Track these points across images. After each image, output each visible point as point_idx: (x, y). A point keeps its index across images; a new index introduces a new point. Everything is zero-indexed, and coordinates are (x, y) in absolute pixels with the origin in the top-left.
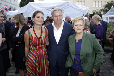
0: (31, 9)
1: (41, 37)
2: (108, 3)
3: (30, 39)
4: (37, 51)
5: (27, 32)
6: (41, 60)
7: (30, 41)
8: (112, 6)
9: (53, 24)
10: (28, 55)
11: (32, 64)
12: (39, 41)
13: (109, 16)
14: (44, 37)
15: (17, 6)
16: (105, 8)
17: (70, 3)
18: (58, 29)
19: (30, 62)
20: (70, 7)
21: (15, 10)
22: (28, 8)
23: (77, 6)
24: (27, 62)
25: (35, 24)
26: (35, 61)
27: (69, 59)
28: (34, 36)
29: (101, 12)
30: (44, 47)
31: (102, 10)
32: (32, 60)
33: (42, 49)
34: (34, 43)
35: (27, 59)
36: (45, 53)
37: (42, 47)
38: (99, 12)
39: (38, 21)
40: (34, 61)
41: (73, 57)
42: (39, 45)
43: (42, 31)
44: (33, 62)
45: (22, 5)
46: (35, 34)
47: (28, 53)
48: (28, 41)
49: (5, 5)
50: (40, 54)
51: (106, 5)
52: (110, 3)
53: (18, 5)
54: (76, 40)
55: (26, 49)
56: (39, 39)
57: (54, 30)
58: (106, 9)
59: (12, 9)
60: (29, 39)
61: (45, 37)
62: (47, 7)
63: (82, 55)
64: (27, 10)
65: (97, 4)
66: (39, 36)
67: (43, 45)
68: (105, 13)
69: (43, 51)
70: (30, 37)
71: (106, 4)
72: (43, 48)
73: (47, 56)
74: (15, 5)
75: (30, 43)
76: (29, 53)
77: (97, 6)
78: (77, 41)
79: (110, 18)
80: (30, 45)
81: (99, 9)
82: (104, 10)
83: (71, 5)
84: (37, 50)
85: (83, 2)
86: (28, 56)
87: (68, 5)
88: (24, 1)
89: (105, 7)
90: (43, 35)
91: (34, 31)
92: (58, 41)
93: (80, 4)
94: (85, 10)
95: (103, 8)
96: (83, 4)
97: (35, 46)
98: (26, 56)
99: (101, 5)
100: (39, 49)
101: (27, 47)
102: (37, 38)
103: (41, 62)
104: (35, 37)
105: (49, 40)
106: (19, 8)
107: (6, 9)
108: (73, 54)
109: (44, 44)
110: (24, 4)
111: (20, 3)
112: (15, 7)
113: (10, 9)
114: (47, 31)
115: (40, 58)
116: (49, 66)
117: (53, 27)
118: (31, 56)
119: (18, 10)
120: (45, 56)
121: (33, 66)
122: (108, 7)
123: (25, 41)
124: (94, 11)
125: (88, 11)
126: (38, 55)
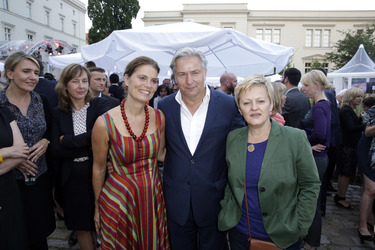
0: (119, 48)
1: (143, 137)
2: (348, 35)
3: (111, 142)
4: (133, 177)
5: (101, 121)
6: (143, 206)
7: (110, 147)
8: (362, 46)
9: (178, 97)
10: (104, 190)
11: (117, 218)
12: (139, 147)
13: (351, 75)
14: (152, 135)
15: (80, 39)
16: (339, 51)
17: (234, 34)
18: (193, 113)
19: (112, 214)
20: (234, 45)
21: (73, 51)
22: (111, 45)
23: (255, 45)
25: (129, 96)
26: (128, 208)
28: (124, 133)
29: (327, 62)
30: (153, 165)
31: (331, 57)
32: (117, 206)
33: (148, 173)
34: (123, 155)
35: (101, 202)
36: (156, 185)
37: (147, 166)
38: (322, 62)
39: (139, 89)
40: (124, 210)
43: (147, 118)
44: (121, 211)
45: (94, 38)
46: (128, 126)
47: (104, 185)
48: (104, 147)
49: (47, 37)
50: (142, 188)
51: (344, 42)
52: (353, 35)
53: (84, 37)
54: (249, 144)
55: (98, 172)
56: (138, 141)
57: (182, 115)
58: (343, 52)
59: (65, 49)
60: (109, 142)
61: (156, 135)
62: (168, 45)
63: (263, 190)
65: (316, 37)
67: (150, 161)
68: (340, 66)
69: (151, 178)
70: (111, 137)
71: (343, 38)
72: (150, 169)
73: (160, 192)
74: (74, 36)
75: (108, 154)
76: (107, 183)
77: (317, 43)
78: (251, 149)
79: (353, 79)
80: (109, 160)
81: (323, 53)
82: (337, 57)
83: (239, 39)
84: (131, 173)
85: (275, 32)
86: (102, 193)
87: (231, 41)
88: (103, 27)
89: (341, 48)
91: (125, 118)
93: (266, 37)
94: (281, 57)
95: (335, 51)
96: (276, 39)
97: (127, 162)
99: (329, 43)
100: (139, 171)
101: (101, 164)
102: (134, 138)
104: (128, 135)
105: (167, 145)
106: (88, 45)
107: (49, 50)
108: (240, 186)
109: (153, 158)
110: (102, 35)
111: (90, 31)
112: (76, 42)
113: (60, 50)
114: (162, 117)
117: (179, 106)
119: (82, 50)
120: (157, 191)
121: (120, 225)
122: (348, 49)
123: (94, 147)
124: (308, 58)
125: (291, 57)
126: (136, 191)
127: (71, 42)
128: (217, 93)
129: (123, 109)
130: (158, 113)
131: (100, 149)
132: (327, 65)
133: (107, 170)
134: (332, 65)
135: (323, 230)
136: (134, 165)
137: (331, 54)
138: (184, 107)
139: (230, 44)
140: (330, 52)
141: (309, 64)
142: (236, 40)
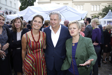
0: (30, 12)
2: (105, 7)
3: (27, 43)
7: (27, 44)
8: (110, 10)
9: (51, 28)
10: (25, 59)
11: (29, 68)
13: (107, 20)
15: (17, 9)
16: (103, 12)
17: (68, 7)
19: (27, 67)
21: (15, 13)
22: (27, 11)
23: (75, 10)
24: (24, 67)
26: (33, 65)
27: (66, 62)
28: (32, 40)
29: (99, 16)
31: (100, 14)
32: (29, 64)
33: (39, 53)
34: (31, 47)
35: (24, 63)
36: (42, 57)
38: (97, 16)
40: (31, 66)
41: (70, 60)
42: (36, 49)
43: (40, 35)
44: (30, 66)
45: (21, 9)
46: (33, 38)
47: (25, 57)
48: (25, 45)
49: (6, 9)
50: (37, 58)
51: (104, 9)
52: (107, 7)
54: (73, 44)
57: (52, 34)
58: (104, 12)
59: (12, 13)
61: (42, 41)
62: (46, 11)
64: (26, 14)
65: (95, 8)
66: (37, 40)
67: (40, 49)
68: (103, 17)
69: (41, 55)
72: (40, 52)
73: (44, 60)
74: (15, 8)
75: (27, 47)
77: (95, 10)
78: (74, 45)
79: (107, 21)
80: (27, 48)
81: (97, 13)
82: (102, 14)
83: (70, 9)
84: (34, 53)
85: (81, 6)
86: (25, 60)
87: (67, 9)
88: (24, 5)
89: (103, 11)
90: (41, 39)
91: (32, 35)
92: (55, 44)
93: (78, 8)
94: (84, 14)
95: (101, 12)
96: (82, 8)
97: (33, 49)
98: (23, 60)
99: (99, 9)
101: (24, 50)
102: (35, 42)
103: (38, 66)
106: (19, 11)
107: (7, 13)
108: (70, 57)
109: (41, 48)
110: (24, 8)
111: (20, 7)
113: (10, 13)
114: (45, 35)
115: (38, 62)
116: (47, 70)
117: (51, 31)
118: (28, 61)
119: (18, 13)
121: (30, 70)
122: (106, 11)
124: (92, 15)
125: (87, 14)
126: (35, 59)
127: (14, 10)
128: (63, 26)
129: (32, 32)
130: (43, 33)
131: (24, 45)
132: (99, 17)
133: (26, 52)
134: (100, 17)
135: (99, 72)
136: (35, 51)
137: (100, 13)
138: (52, 31)
139: (67, 10)
140: (99, 12)
141: (93, 17)
142: (68, 9)
